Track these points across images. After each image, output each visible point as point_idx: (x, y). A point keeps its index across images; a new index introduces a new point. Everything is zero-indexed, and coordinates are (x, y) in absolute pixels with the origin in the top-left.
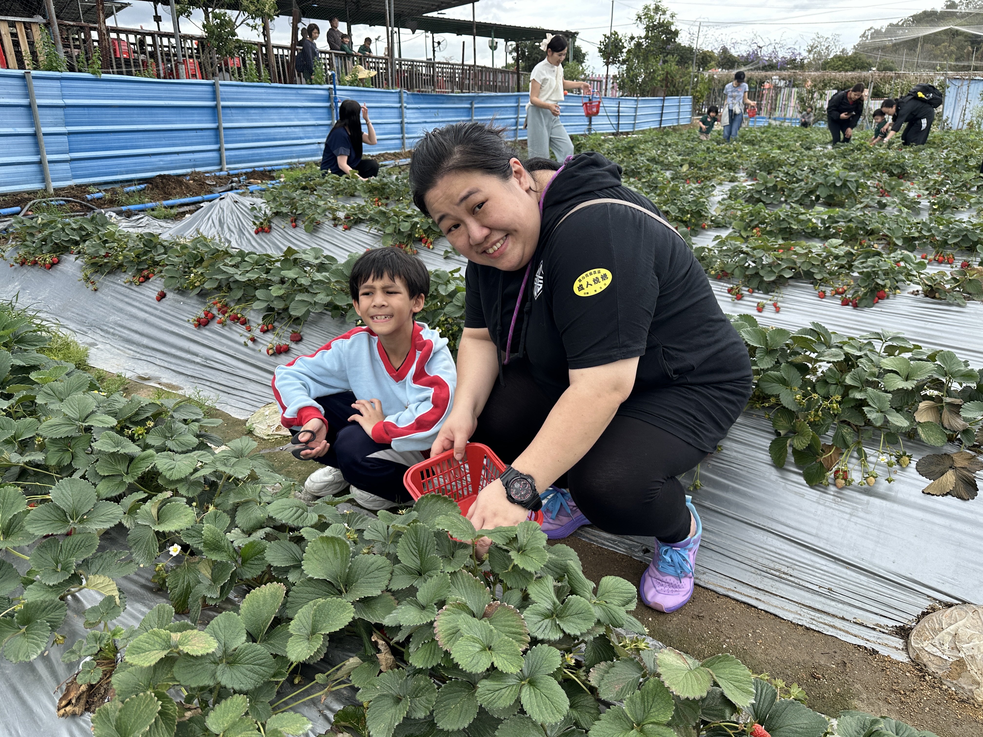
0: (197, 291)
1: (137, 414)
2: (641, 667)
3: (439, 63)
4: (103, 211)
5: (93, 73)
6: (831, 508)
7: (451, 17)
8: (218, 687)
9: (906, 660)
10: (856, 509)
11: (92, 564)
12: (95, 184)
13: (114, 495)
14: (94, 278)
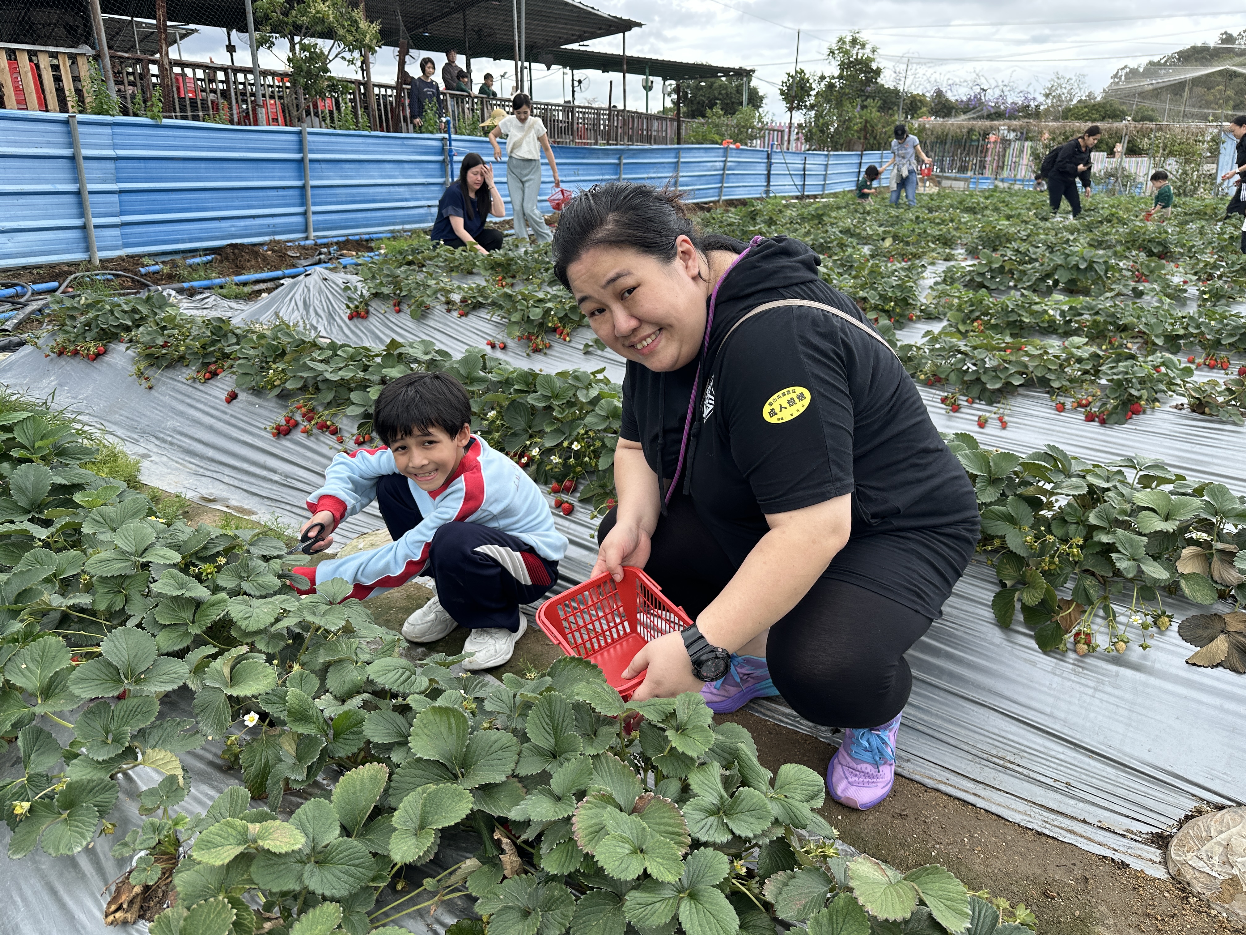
0: (276, 391)
1: (205, 548)
2: (828, 879)
3: (579, 107)
4: (160, 288)
5: (152, 118)
6: (1070, 680)
7: (596, 50)
8: (304, 892)
9: (1165, 877)
10: (1102, 682)
11: (150, 734)
12: (150, 255)
13: (176, 648)
14: (148, 373)
